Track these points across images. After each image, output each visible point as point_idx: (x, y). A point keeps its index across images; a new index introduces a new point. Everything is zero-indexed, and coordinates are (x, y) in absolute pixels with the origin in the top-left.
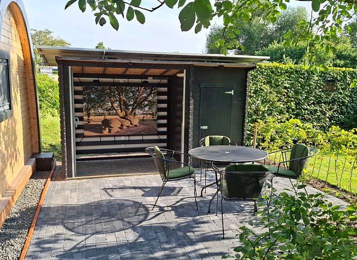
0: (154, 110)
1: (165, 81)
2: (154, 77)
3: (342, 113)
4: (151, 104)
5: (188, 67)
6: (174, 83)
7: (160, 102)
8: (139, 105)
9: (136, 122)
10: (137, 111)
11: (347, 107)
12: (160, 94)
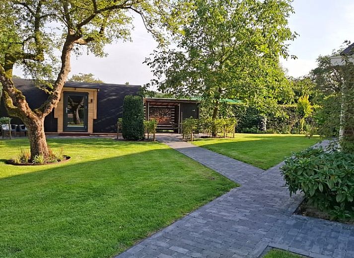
0: (170, 116)
1: (174, 107)
2: (170, 105)
3: (244, 121)
4: (169, 114)
5: (181, 103)
6: (177, 107)
7: (172, 114)
8: (165, 114)
9: (164, 120)
10: (165, 116)
11: (246, 118)
12: (172, 111)
